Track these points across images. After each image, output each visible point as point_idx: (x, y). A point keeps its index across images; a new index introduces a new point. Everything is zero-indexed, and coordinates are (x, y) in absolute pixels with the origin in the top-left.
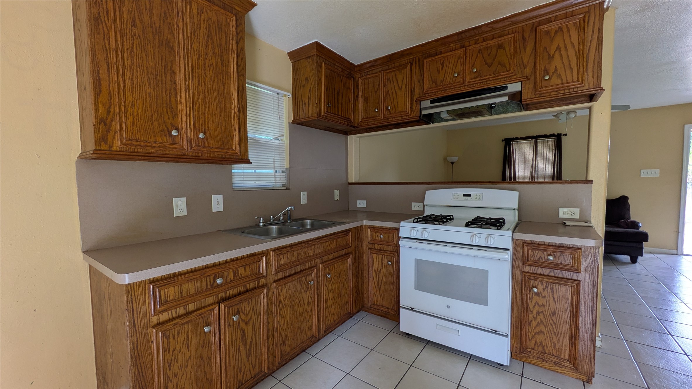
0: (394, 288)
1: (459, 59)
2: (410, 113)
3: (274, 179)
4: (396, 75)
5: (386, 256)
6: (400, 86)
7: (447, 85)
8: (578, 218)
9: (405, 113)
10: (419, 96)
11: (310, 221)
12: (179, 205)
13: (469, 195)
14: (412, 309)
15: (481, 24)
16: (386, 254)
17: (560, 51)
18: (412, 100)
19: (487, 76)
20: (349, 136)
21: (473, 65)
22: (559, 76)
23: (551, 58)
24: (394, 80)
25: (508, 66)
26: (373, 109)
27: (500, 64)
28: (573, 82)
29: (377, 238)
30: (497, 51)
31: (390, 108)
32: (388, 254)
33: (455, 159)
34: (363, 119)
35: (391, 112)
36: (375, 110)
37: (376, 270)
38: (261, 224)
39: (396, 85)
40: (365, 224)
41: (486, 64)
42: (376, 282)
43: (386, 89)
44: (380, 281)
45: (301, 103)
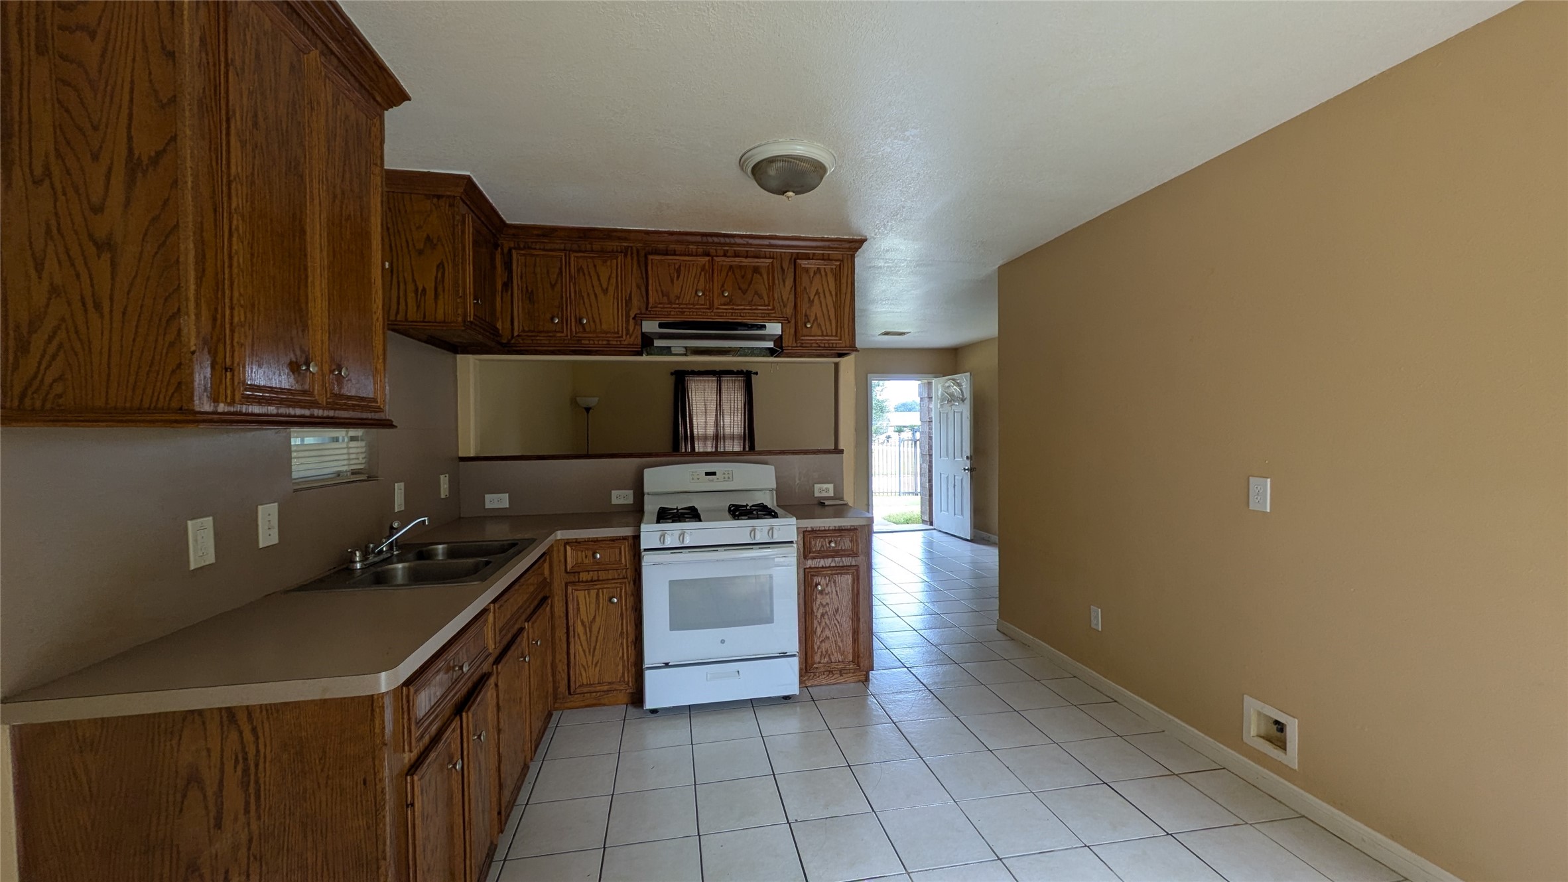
0: (622, 644)
1: (702, 271)
2: (624, 337)
4: (595, 266)
5: (605, 590)
6: (605, 286)
7: (686, 304)
8: (832, 495)
9: (616, 335)
10: (639, 312)
11: (445, 546)
12: (199, 538)
13: (714, 474)
14: (667, 665)
15: (735, 233)
16: (606, 586)
17: (819, 297)
18: (628, 316)
19: (741, 305)
20: (459, 356)
21: (723, 286)
22: (819, 325)
23: (811, 302)
24: (593, 273)
25: (766, 298)
26: (549, 316)
27: (756, 293)
28: (832, 336)
29: (586, 561)
30: (753, 275)
31: (585, 322)
32: (609, 586)
33: (592, 401)
34: (524, 331)
35: (588, 330)
36: (552, 319)
37: (585, 620)
38: (358, 566)
39: (596, 283)
40: (559, 538)
41: (740, 289)
42: (584, 643)
43: (575, 284)
44: (594, 639)
45: (411, 287)
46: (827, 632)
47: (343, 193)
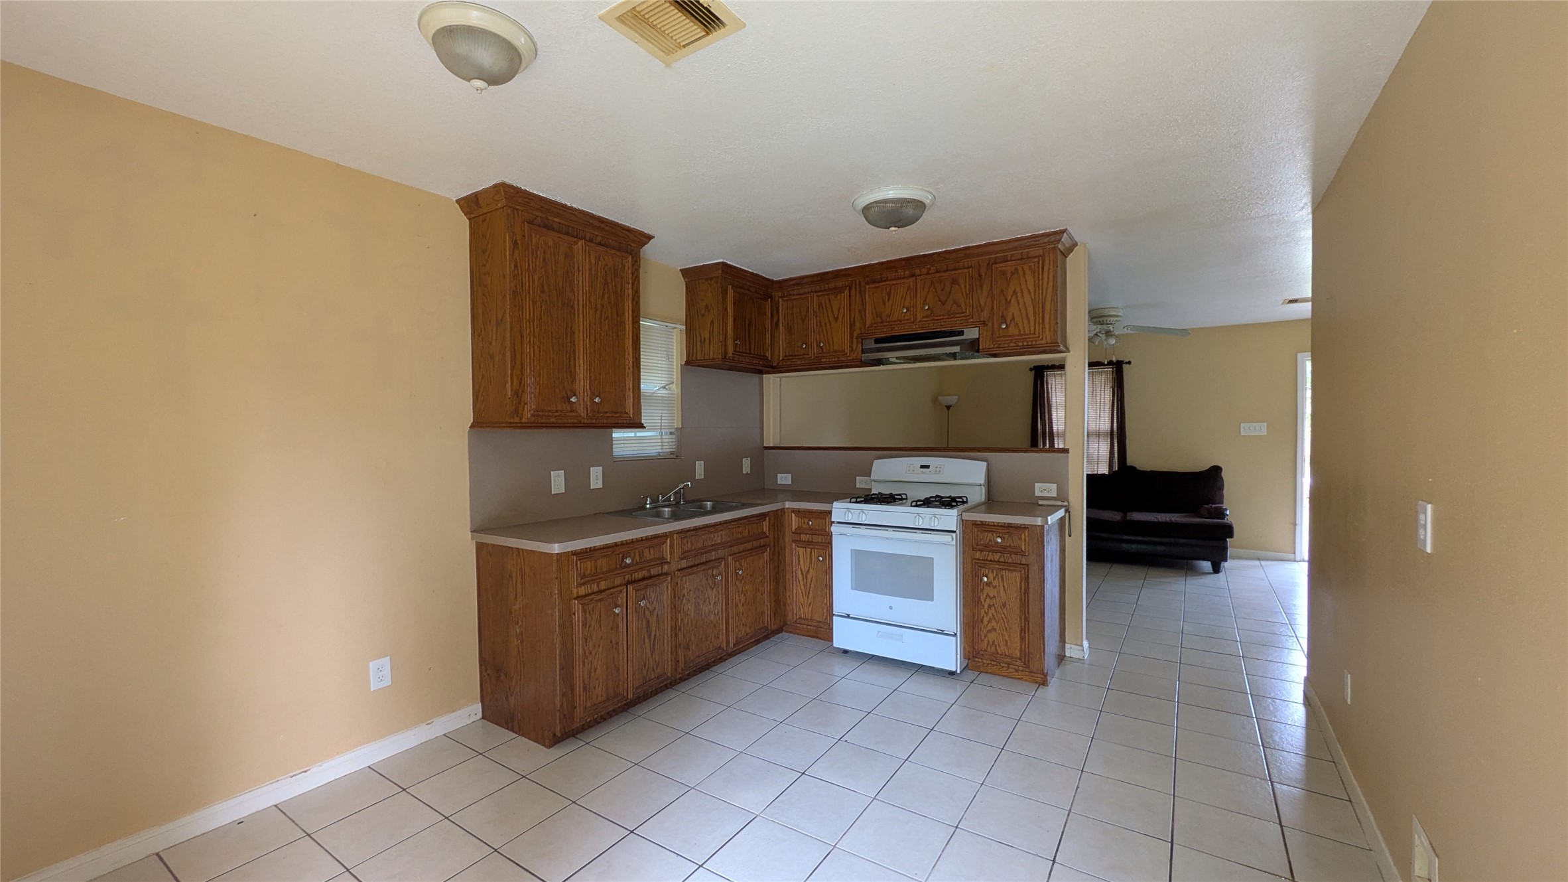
0: (826, 593)
1: (908, 290)
2: (848, 354)
3: (660, 444)
4: (830, 301)
5: (816, 550)
6: (836, 316)
7: (895, 321)
8: (1056, 496)
9: (842, 353)
10: (860, 332)
11: (711, 503)
12: (556, 479)
13: (928, 467)
14: (848, 616)
15: (932, 252)
16: (816, 547)
17: (1017, 297)
18: (852, 337)
19: (940, 316)
20: (764, 376)
21: (925, 301)
22: (1017, 325)
23: (1008, 303)
24: (828, 306)
25: (963, 306)
26: (800, 344)
27: (955, 302)
28: (1030, 334)
29: (804, 526)
30: (952, 287)
31: (822, 345)
32: (819, 547)
33: (952, 400)
34: (786, 356)
35: (825, 350)
36: (802, 345)
37: (803, 569)
38: (648, 506)
39: (830, 314)
40: (787, 506)
41: (940, 300)
42: (802, 587)
43: (816, 317)
44: (808, 585)
45: (699, 338)
46: (994, 624)
47: (603, 306)
